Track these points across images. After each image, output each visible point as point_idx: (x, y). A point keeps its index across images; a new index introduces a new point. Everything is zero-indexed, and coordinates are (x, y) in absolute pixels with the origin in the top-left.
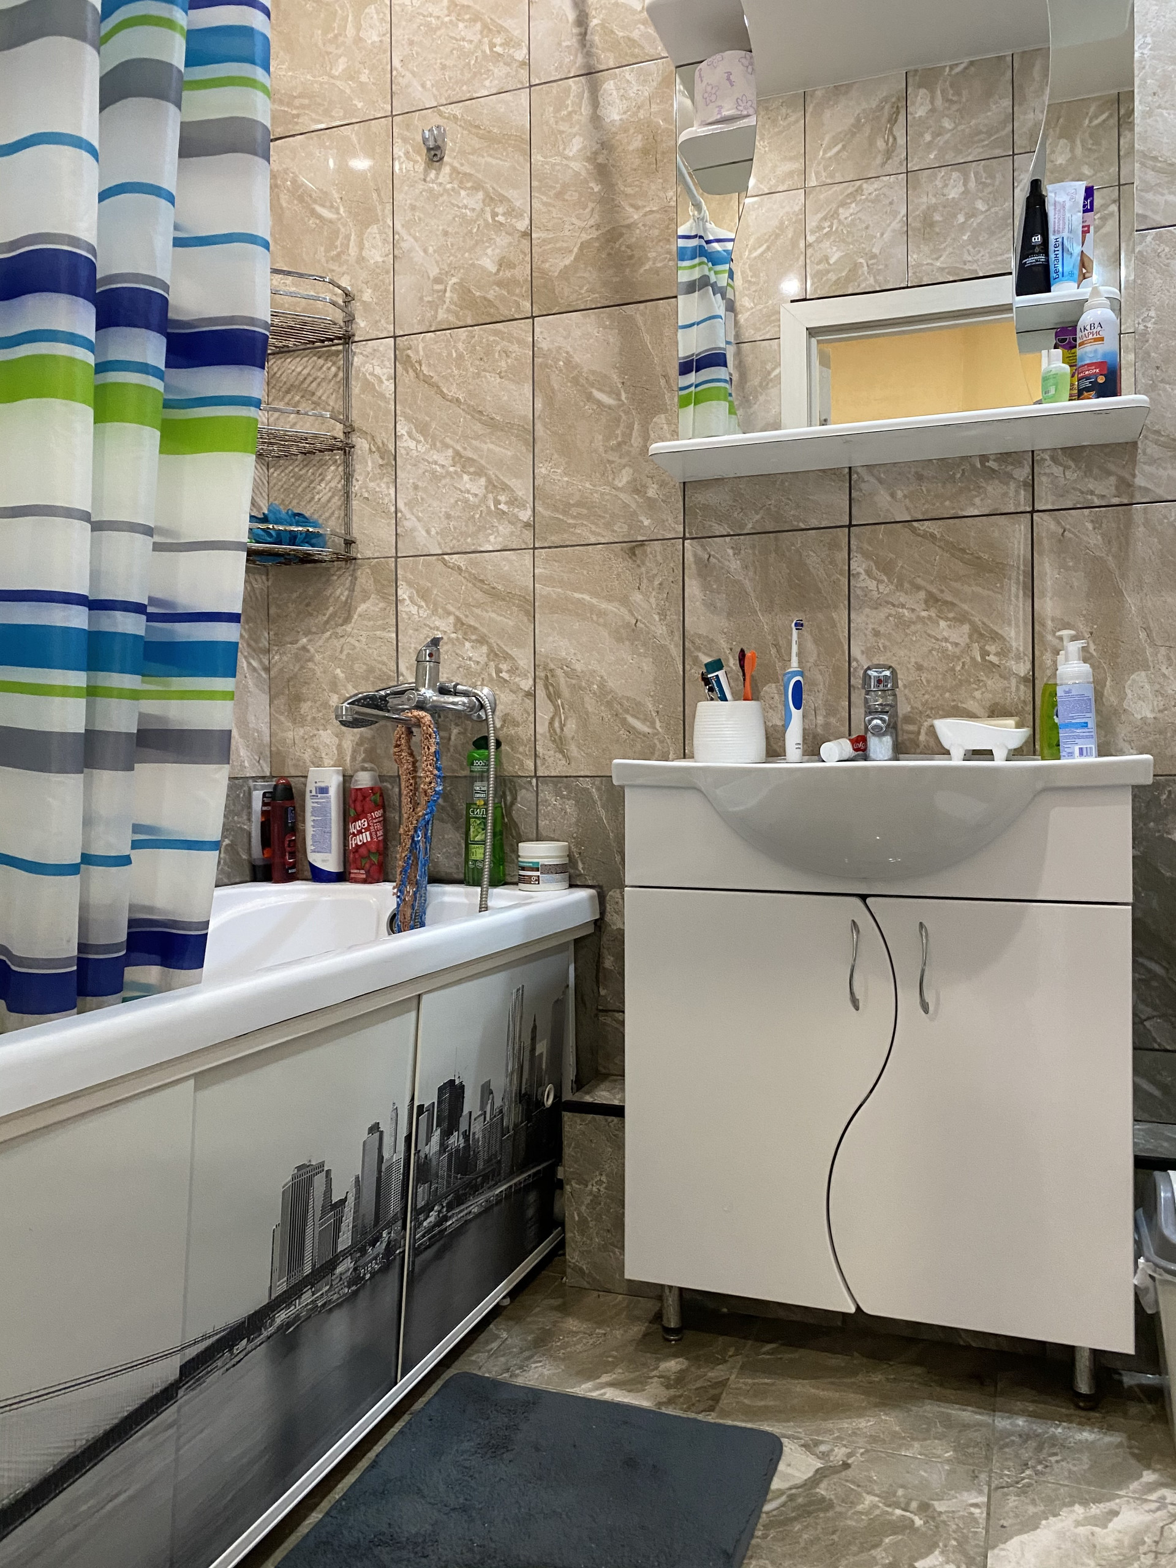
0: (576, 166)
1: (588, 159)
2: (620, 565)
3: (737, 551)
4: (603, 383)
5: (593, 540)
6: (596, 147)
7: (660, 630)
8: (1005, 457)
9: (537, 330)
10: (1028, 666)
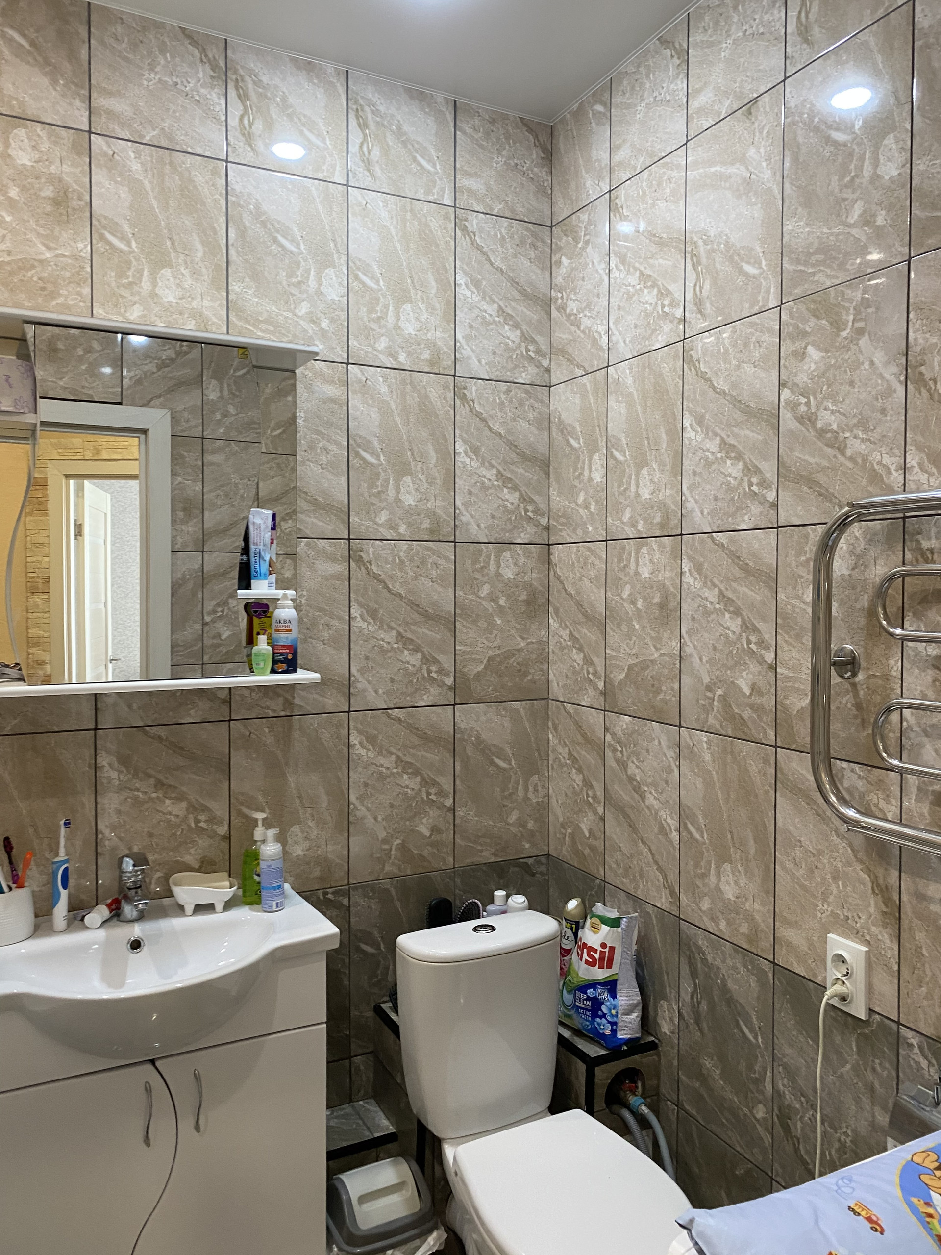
10: (226, 828)
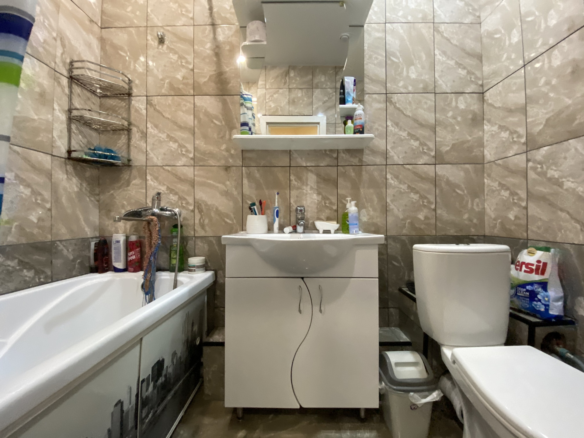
0: (208, 52)
1: (212, 50)
2: (223, 173)
3: (258, 170)
4: (217, 118)
5: (214, 165)
6: (214, 47)
7: (235, 193)
8: (331, 151)
9: (195, 100)
10: (336, 207)
